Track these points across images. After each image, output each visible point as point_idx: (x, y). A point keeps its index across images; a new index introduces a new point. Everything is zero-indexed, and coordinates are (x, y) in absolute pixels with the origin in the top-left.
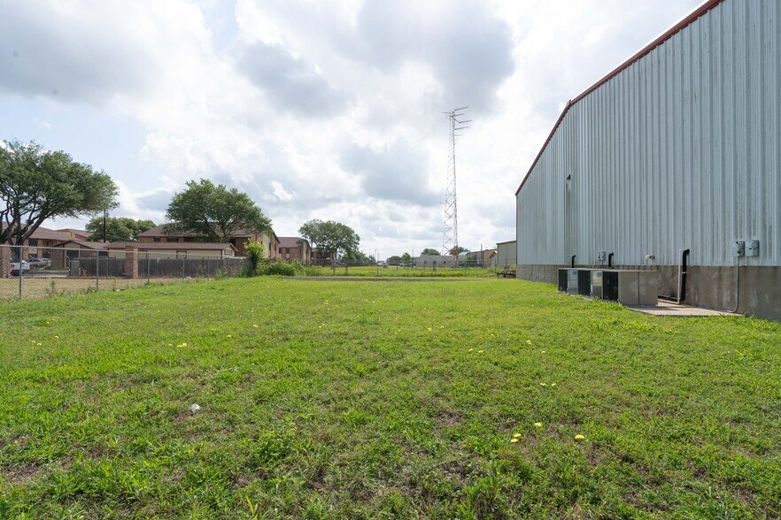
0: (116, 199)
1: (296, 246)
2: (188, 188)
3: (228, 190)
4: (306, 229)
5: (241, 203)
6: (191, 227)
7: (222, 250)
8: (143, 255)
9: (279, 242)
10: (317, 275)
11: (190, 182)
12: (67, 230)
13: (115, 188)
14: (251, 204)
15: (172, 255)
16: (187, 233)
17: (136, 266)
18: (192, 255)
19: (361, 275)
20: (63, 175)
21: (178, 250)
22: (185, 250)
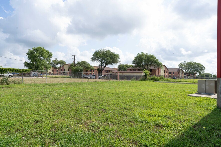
0: (119, 60)
1: (177, 71)
2: (137, 55)
3: (148, 54)
4: (181, 65)
5: (151, 58)
6: (138, 66)
7: (142, 73)
8: (121, 74)
9: (168, 70)
10: (169, 81)
11: (138, 53)
12: (114, 68)
13: (119, 57)
14: (155, 58)
15: (129, 74)
16: (137, 68)
17: (119, 77)
18: (135, 74)
19: (186, 82)
20: (108, 55)
21: (131, 73)
22: (133, 73)
